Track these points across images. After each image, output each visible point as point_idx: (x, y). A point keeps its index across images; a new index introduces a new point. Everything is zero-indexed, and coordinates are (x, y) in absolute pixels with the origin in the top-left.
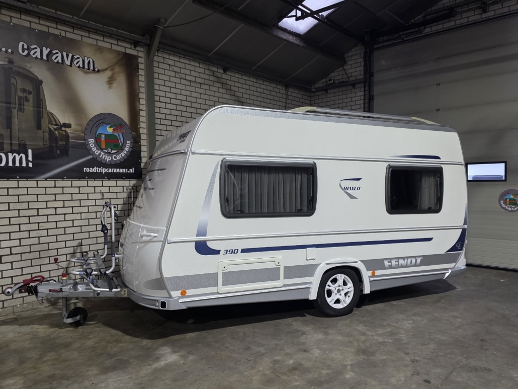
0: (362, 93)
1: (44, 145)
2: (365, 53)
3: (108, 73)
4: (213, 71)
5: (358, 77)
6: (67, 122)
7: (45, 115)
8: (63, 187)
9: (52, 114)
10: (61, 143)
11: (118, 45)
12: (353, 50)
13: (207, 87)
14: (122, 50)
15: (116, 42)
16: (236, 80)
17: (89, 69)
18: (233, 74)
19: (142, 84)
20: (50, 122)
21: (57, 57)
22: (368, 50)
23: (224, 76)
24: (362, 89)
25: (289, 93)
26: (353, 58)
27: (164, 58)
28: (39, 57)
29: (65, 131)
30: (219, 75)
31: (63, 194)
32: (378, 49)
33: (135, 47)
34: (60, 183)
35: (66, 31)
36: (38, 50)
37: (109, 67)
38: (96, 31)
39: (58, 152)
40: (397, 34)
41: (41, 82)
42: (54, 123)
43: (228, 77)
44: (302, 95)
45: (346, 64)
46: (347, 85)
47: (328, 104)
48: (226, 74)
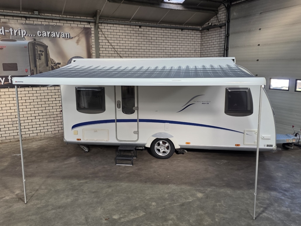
0: (225, 32)
4: (133, 28)
6: (59, 62)
7: (50, 60)
12: (222, 5)
14: (83, 26)
15: (80, 23)
16: (147, 30)
19: (93, 41)
21: (53, 35)
24: (225, 29)
25: (185, 33)
26: (222, 10)
28: (46, 36)
30: (137, 30)
31: (58, 92)
33: (89, 24)
36: (45, 33)
37: (77, 35)
38: (70, 20)
41: (47, 46)
42: (53, 63)
43: (142, 30)
44: (195, 32)
45: (218, 13)
46: (218, 27)
47: (209, 37)
48: (141, 28)
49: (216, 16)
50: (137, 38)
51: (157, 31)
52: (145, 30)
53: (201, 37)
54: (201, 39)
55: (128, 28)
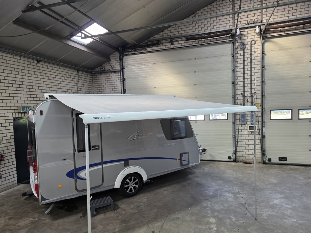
0: (120, 76)
2: (120, 56)
4: (31, 62)
5: (117, 68)
12: (113, 54)
13: (27, 72)
16: (46, 67)
18: (43, 64)
22: (121, 55)
23: (38, 65)
24: (119, 74)
25: (80, 74)
26: (114, 58)
30: (35, 64)
32: (126, 55)
40: (135, 49)
43: (41, 66)
44: (88, 75)
45: (110, 60)
46: (112, 72)
47: (102, 80)
48: (39, 64)
49: (108, 63)
50: (36, 73)
51: (56, 69)
52: (44, 66)
53: (93, 80)
54: (93, 82)
55: (24, 61)
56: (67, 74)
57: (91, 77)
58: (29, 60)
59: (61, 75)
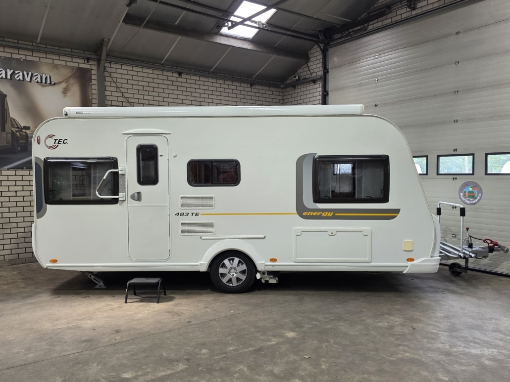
1: (7, 143)
3: (64, 85)
5: (318, 74)
6: (27, 125)
7: (8, 120)
8: (22, 176)
9: (14, 120)
10: (21, 142)
11: (72, 62)
13: (161, 90)
14: (77, 65)
15: (70, 60)
17: (46, 83)
18: (189, 77)
19: (94, 92)
20: (13, 126)
21: (19, 76)
23: (179, 79)
24: (321, 84)
27: (116, 69)
28: (4, 77)
29: (26, 133)
30: (175, 79)
31: (22, 180)
32: (332, 46)
33: (88, 62)
34: (20, 172)
35: (26, 55)
36: (4, 72)
37: (65, 80)
38: (53, 53)
39: (19, 149)
40: (347, 32)
41: (6, 96)
42: (16, 126)
43: (184, 80)
44: (273, 91)
45: (309, 60)
46: (310, 82)
47: (296, 99)
48: (182, 78)
49: (306, 65)
52: (189, 81)
53: (283, 100)
54: (283, 103)
55: (158, 75)
56: (231, 91)
57: (281, 94)
58: (165, 73)
59: (219, 93)
